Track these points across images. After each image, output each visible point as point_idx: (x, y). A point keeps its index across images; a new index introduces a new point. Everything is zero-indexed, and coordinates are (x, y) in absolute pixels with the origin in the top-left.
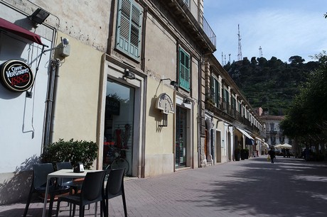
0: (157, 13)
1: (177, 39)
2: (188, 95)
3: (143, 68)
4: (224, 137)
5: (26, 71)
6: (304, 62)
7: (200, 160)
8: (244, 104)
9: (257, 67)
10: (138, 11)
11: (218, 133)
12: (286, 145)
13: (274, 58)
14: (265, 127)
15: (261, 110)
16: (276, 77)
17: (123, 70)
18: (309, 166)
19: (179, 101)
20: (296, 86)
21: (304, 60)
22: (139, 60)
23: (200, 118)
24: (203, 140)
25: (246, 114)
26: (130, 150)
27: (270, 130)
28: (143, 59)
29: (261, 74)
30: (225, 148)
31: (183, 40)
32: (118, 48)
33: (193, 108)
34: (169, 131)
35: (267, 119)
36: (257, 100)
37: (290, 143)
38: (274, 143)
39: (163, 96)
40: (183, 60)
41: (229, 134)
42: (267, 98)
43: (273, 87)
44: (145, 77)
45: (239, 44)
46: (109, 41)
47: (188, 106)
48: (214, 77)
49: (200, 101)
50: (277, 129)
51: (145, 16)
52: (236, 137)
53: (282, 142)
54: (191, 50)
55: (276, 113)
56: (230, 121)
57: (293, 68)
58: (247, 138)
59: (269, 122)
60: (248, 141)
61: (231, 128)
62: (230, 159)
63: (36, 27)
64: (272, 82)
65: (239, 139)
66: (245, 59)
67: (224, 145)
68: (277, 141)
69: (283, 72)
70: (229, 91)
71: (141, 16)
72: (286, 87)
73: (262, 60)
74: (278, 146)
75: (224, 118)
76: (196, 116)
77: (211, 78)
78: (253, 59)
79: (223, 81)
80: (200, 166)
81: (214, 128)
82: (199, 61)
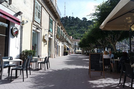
0: (45, 7)
1: (49, 15)
2: (52, 34)
3: (41, 26)
4: (61, 47)
5: (17, 30)
6: (87, 20)
7: (54, 55)
8: (67, 36)
9: (71, 20)
10: (40, 7)
11: (59, 46)
12: (80, 50)
13: (77, 18)
14: (73, 44)
15: (71, 37)
16: (77, 25)
17: (36, 27)
18: (87, 57)
19: (49, 36)
20: (84, 29)
21: (87, 19)
22: (40, 23)
23: (55, 41)
24: (55, 48)
25: (67, 39)
26: (37, 52)
27: (74, 45)
28: (41, 23)
29: (72, 23)
30: (61, 52)
31: (51, 15)
32: (35, 20)
33: (53, 38)
34: (47, 46)
35: (74, 41)
36: (70, 33)
37: (81, 49)
38: (75, 49)
39: (46, 35)
40: (51, 22)
41: (62, 46)
42: (74, 33)
43: (76, 28)
44: (41, 29)
45: (65, 10)
46: (33, 18)
47: (51, 37)
48: (59, 26)
49: (55, 36)
50: (77, 44)
51: (42, 8)
52: (64, 48)
53: (78, 49)
54: (53, 18)
55: (77, 39)
56: (63, 42)
57: (83, 22)
58: (67, 48)
59: (74, 42)
60: (68, 49)
61: (63, 44)
62: (62, 55)
63: (17, 16)
64: (76, 27)
65: (65, 48)
66: (67, 16)
67: (61, 50)
68: (77, 49)
69: (80, 23)
70: (63, 31)
71: (41, 8)
72: (81, 29)
73: (73, 18)
74: (77, 50)
75: (61, 41)
76: (54, 41)
77: (58, 27)
78: (70, 17)
79: (61, 28)
80: (54, 57)
81: (58, 45)
82: (55, 22)
